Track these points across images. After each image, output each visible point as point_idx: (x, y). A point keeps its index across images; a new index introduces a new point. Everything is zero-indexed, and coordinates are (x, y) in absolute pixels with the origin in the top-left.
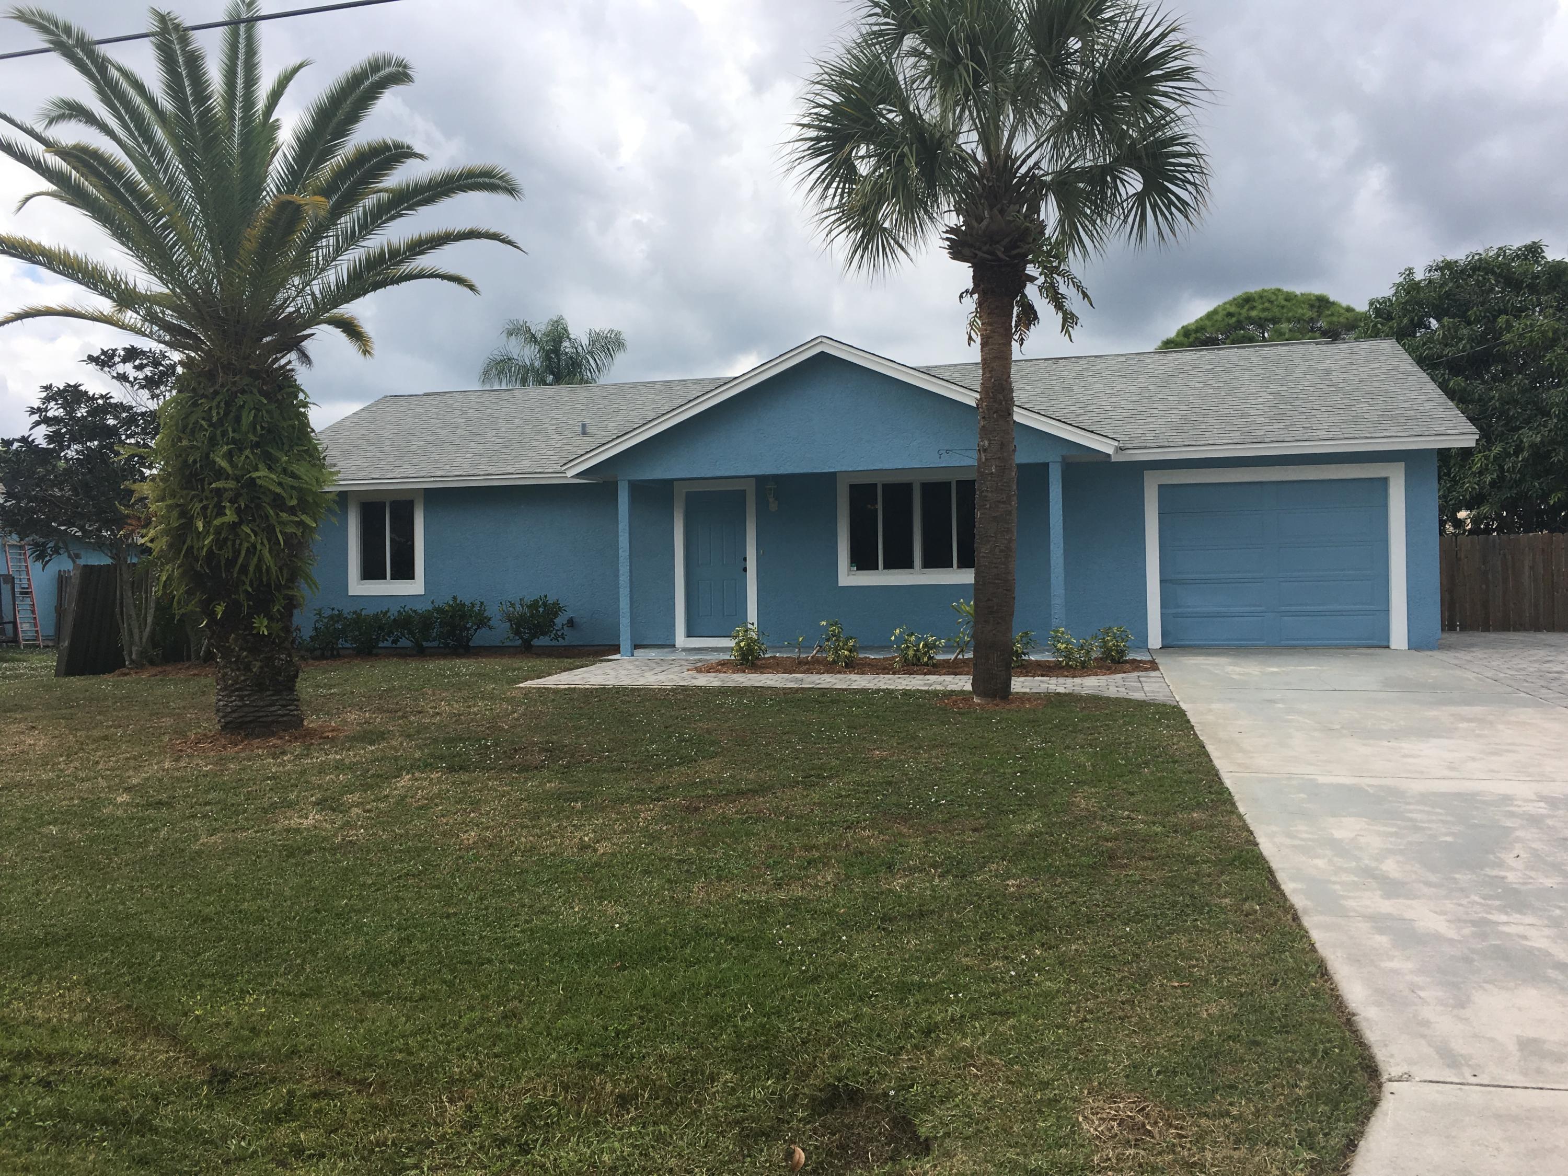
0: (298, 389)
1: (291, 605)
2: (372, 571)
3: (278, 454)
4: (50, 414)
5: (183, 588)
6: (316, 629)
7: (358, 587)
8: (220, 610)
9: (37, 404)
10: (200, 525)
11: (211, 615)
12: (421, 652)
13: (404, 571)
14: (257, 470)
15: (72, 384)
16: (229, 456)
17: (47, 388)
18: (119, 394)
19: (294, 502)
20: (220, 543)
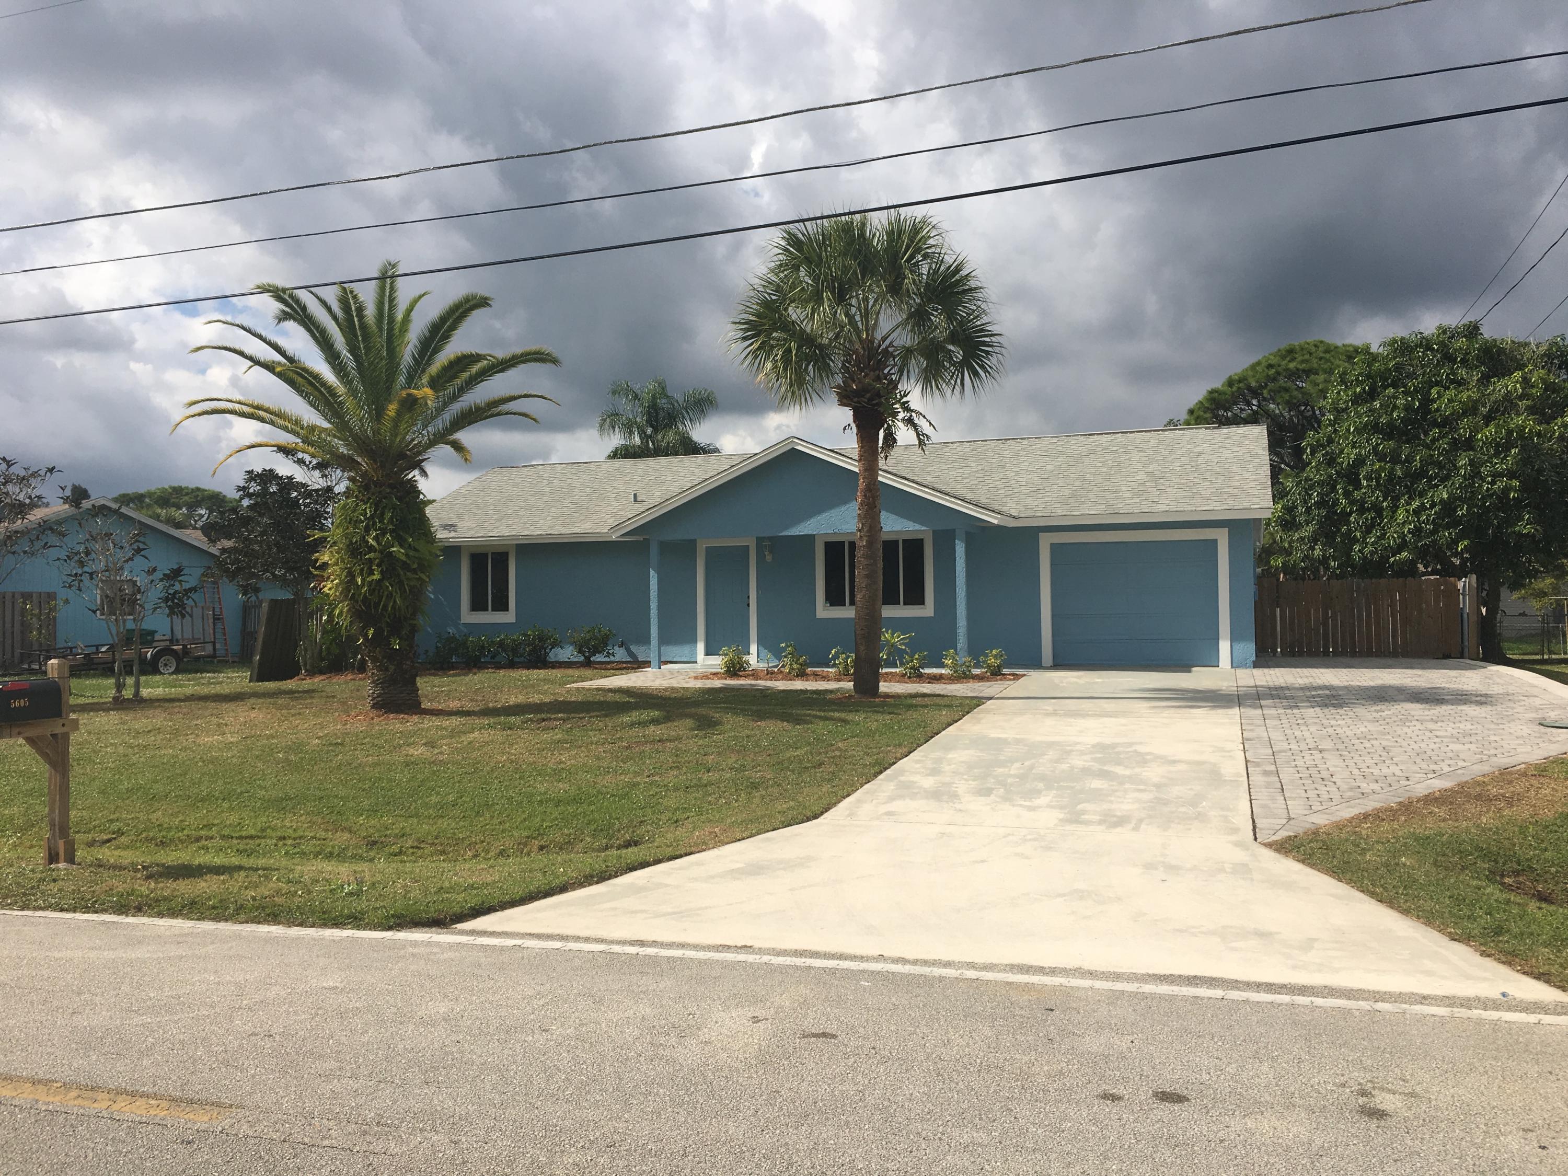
0: (420, 492)
1: (414, 630)
2: (478, 605)
3: (407, 536)
4: (251, 491)
5: (349, 620)
6: (437, 647)
7: (468, 617)
8: (371, 632)
9: (242, 483)
10: (359, 581)
11: (365, 636)
12: (512, 665)
13: (501, 605)
14: (393, 546)
15: (267, 469)
16: (376, 538)
17: (250, 472)
18: (300, 475)
19: (415, 566)
20: (371, 591)
